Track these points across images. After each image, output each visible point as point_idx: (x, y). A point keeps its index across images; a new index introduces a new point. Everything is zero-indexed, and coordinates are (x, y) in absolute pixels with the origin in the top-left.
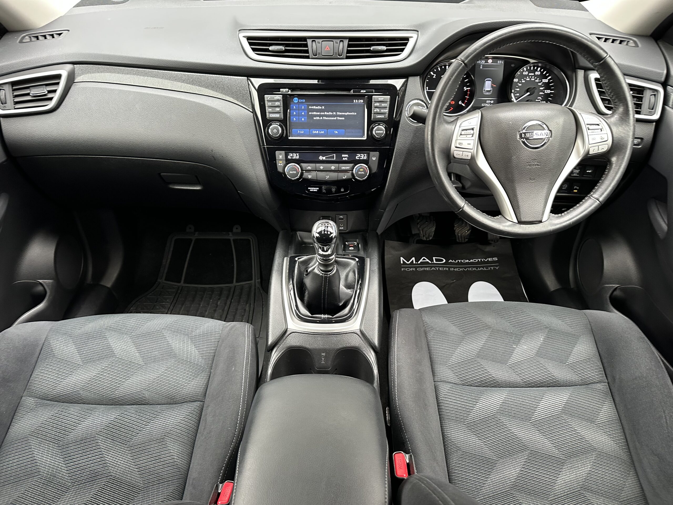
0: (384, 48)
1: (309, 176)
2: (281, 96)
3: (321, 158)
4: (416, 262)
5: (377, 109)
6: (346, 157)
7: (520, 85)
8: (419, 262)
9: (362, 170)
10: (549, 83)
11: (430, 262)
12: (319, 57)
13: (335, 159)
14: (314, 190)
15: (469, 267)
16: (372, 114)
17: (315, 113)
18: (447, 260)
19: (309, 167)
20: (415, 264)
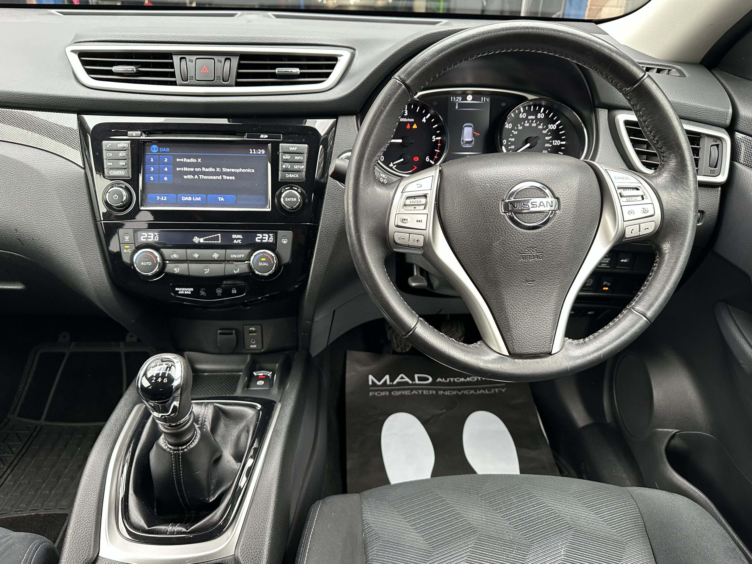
0: (296, 71)
1: (176, 269)
2: (129, 142)
3: (196, 240)
4: (390, 382)
5: (286, 164)
6: (239, 239)
7: (516, 133)
8: (395, 383)
9: (264, 259)
10: (558, 130)
11: (410, 382)
12: (191, 83)
13: (220, 242)
14: (186, 293)
15: (465, 389)
16: (280, 172)
17: (186, 169)
18: (434, 379)
19: (175, 254)
20: (390, 386)
